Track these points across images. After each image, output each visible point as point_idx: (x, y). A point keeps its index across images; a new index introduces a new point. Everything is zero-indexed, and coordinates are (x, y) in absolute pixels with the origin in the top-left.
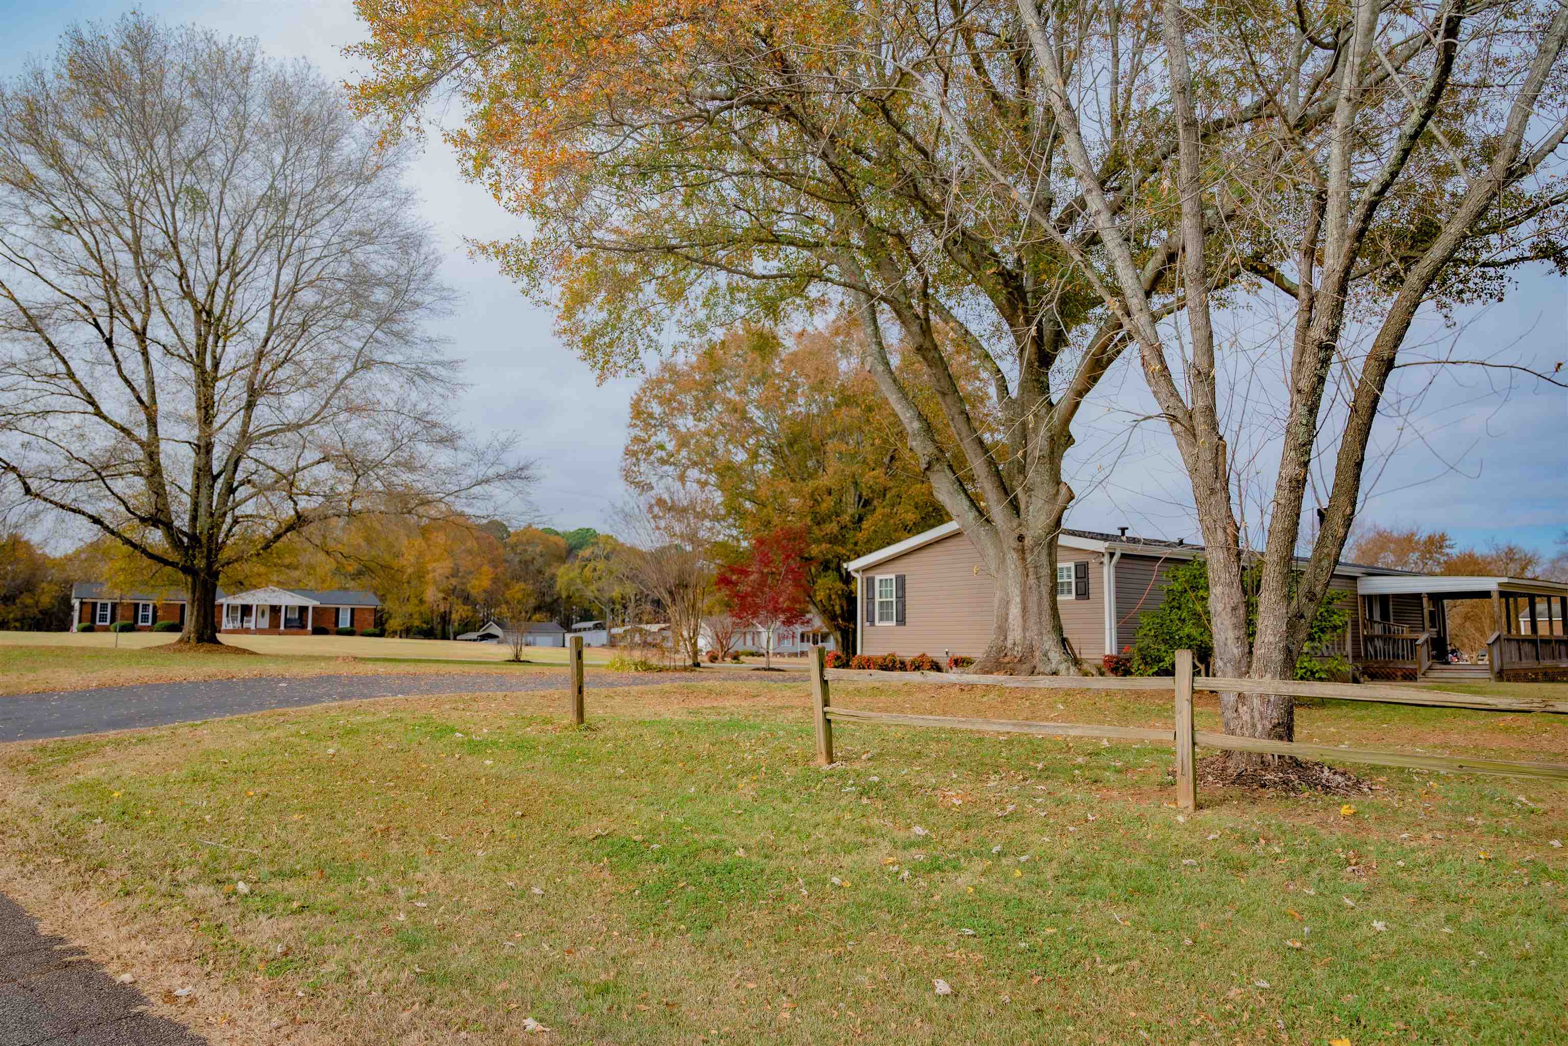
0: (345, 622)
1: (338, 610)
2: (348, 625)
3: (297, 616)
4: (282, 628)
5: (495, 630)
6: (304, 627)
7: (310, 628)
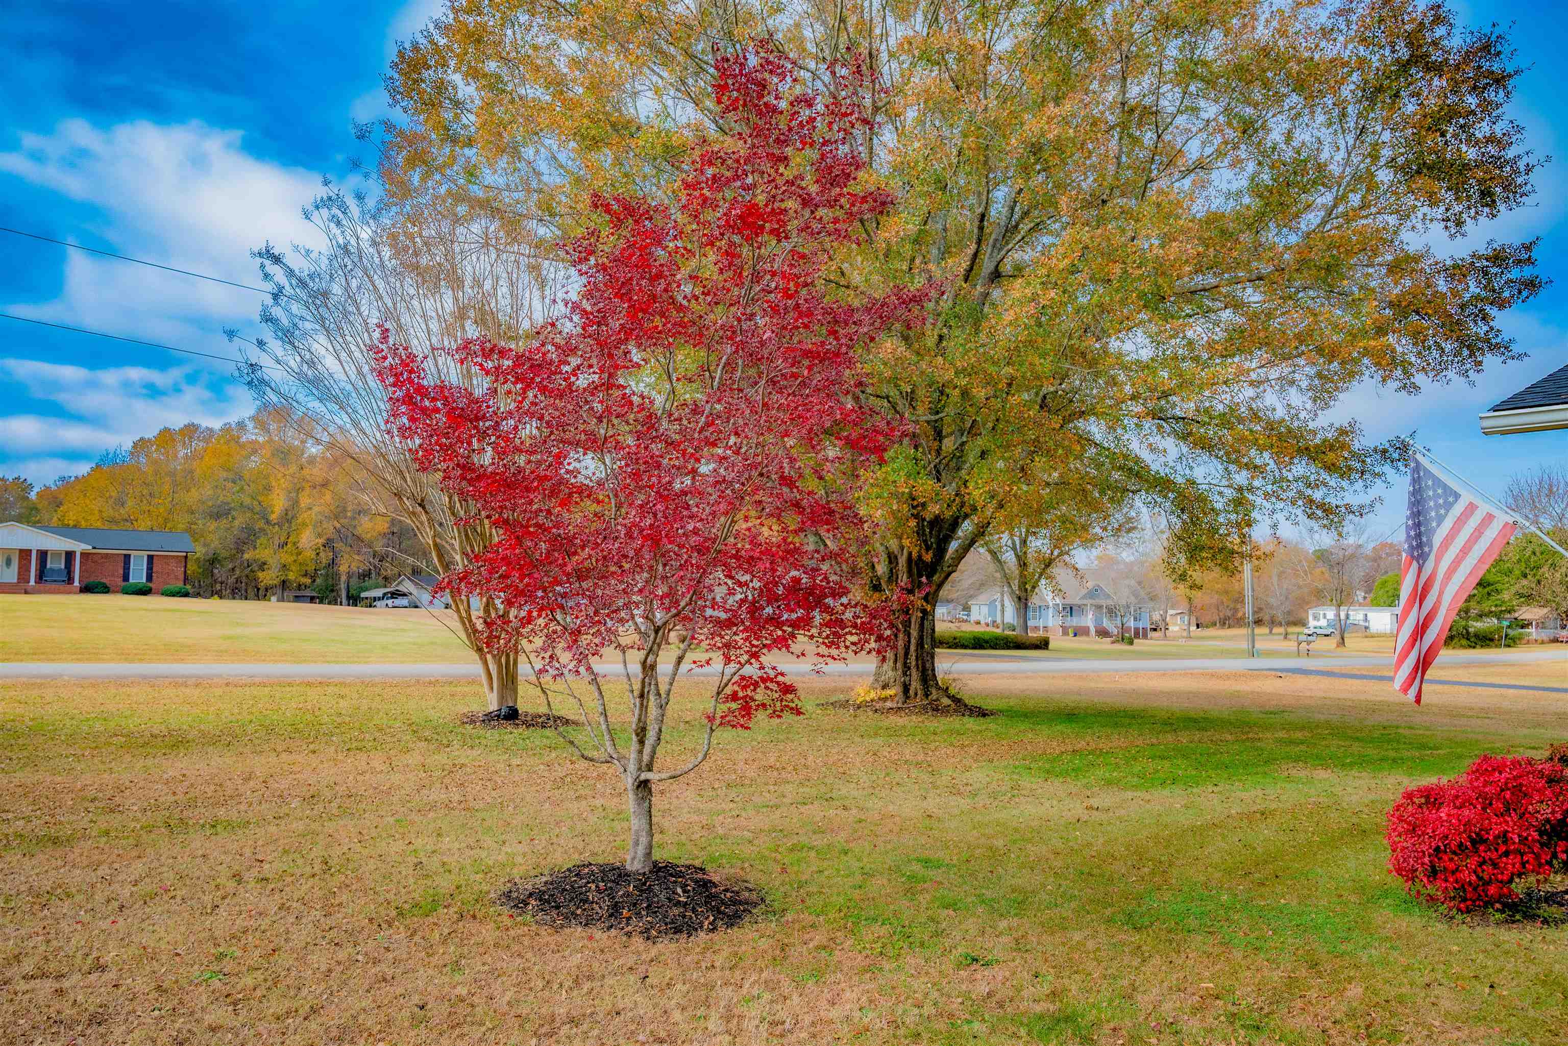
0: (138, 575)
1: (127, 558)
2: (144, 580)
3: (63, 566)
4: (32, 582)
5: (407, 586)
6: (70, 580)
7: (77, 583)
